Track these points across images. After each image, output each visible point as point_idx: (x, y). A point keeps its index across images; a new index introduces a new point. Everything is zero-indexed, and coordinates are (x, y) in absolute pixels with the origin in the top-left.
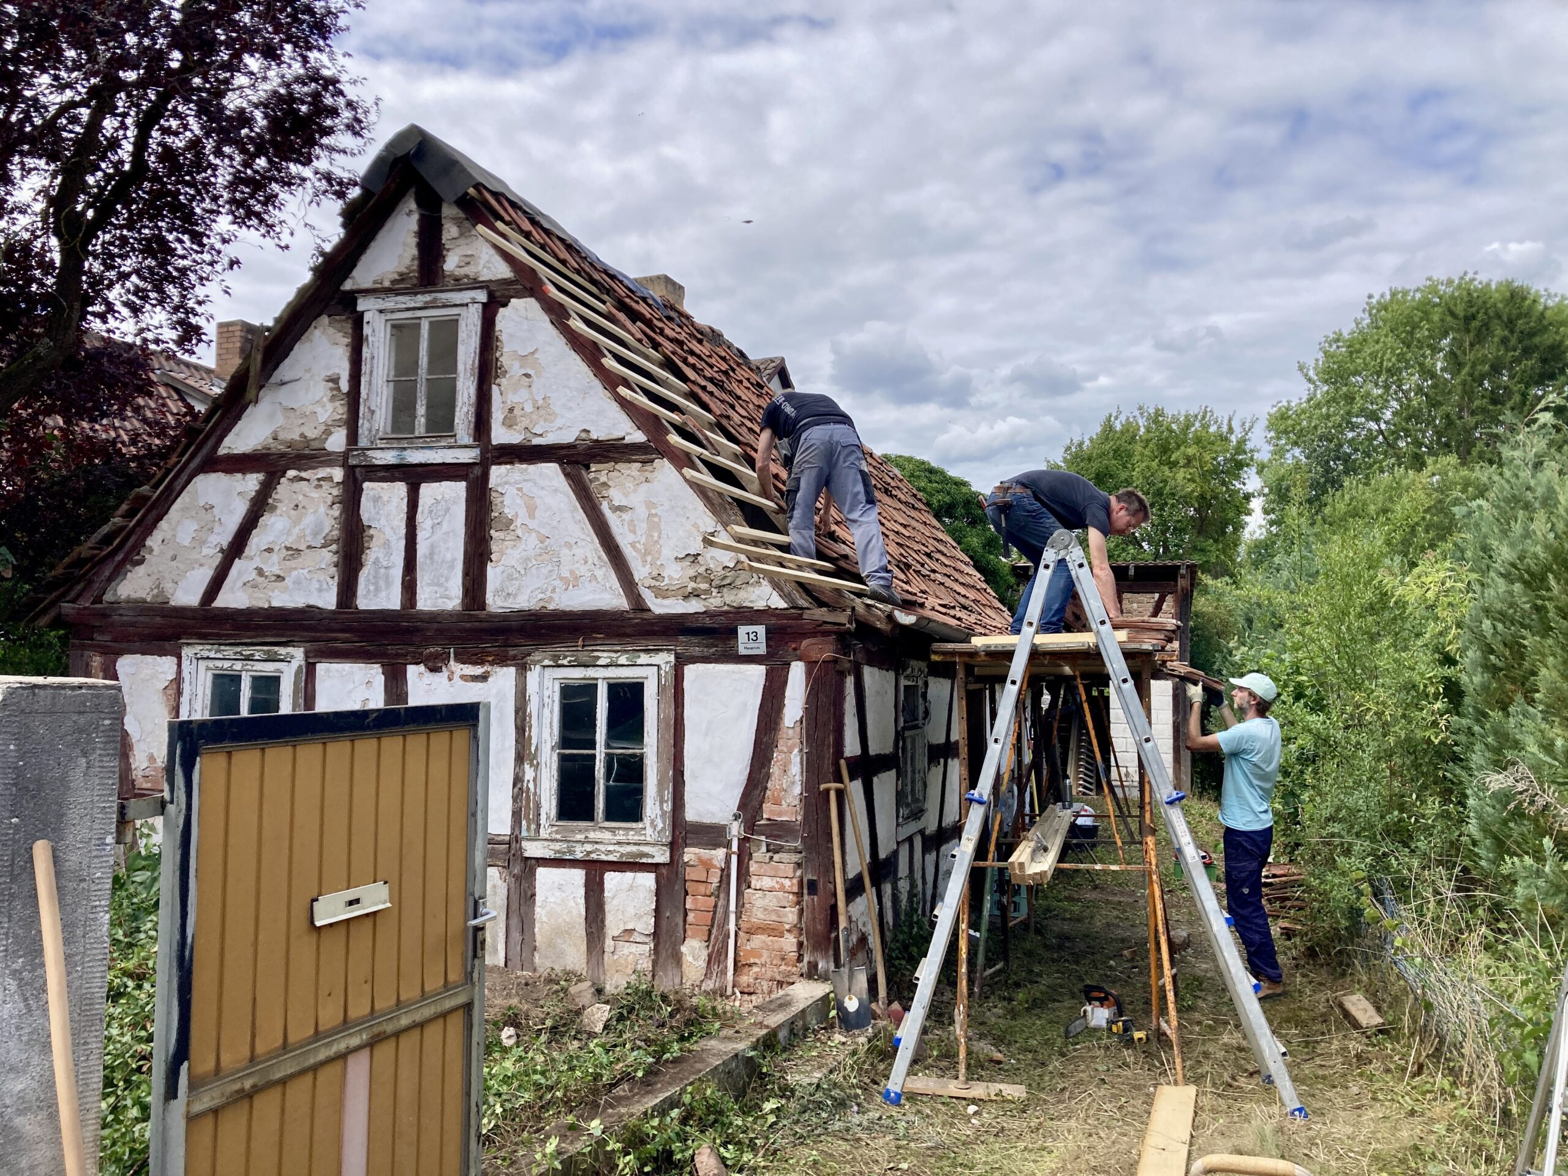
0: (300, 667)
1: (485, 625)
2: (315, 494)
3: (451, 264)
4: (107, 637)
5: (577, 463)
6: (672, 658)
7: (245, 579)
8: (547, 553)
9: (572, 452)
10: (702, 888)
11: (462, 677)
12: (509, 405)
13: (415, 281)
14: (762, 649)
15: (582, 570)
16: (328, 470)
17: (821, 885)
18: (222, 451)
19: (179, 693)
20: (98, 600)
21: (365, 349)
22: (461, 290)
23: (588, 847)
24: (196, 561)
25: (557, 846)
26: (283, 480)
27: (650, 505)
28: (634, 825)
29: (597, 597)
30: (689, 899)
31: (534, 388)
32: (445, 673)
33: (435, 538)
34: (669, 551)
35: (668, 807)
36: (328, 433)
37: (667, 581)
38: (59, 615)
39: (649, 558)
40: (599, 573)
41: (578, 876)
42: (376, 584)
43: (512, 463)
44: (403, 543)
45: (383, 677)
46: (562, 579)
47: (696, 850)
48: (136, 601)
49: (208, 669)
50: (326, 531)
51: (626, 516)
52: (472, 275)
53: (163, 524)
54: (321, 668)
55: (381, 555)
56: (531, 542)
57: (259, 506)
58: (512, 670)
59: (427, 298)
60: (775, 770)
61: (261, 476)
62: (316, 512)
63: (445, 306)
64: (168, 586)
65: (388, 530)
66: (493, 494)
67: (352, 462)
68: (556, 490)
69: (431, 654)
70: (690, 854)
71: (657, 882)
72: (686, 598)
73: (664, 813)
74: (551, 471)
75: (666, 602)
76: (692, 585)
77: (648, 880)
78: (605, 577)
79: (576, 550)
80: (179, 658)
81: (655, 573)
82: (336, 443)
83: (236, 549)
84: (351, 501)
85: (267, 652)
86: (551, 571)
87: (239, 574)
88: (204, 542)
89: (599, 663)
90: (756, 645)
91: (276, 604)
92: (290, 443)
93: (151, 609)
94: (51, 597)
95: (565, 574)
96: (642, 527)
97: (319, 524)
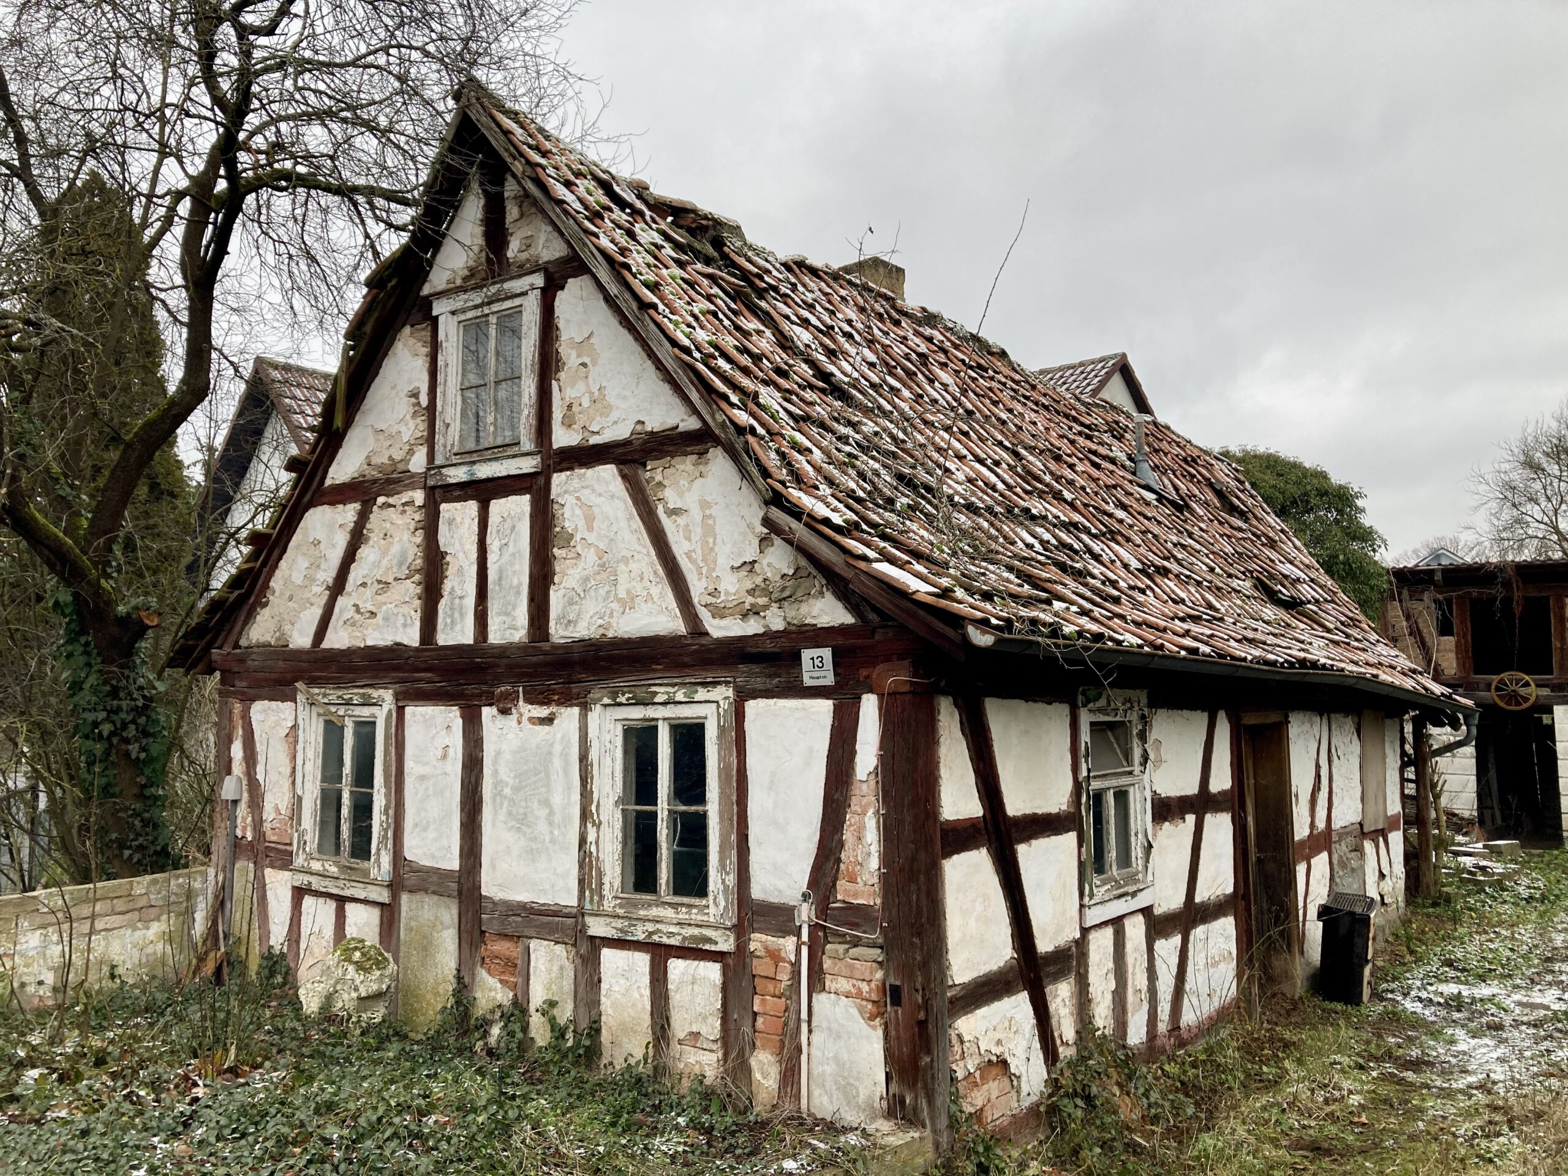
0: (390, 711)
1: (549, 658)
2: (400, 521)
3: (513, 250)
4: (244, 684)
5: (633, 461)
6: (730, 693)
7: (347, 616)
8: (605, 570)
9: (629, 448)
10: (770, 987)
11: (531, 720)
12: (567, 401)
13: (482, 274)
14: (829, 680)
15: (638, 589)
16: (410, 493)
17: (906, 992)
19: (296, 742)
20: (236, 646)
21: (440, 357)
22: (520, 276)
23: (650, 927)
24: (308, 601)
25: (619, 923)
26: (375, 508)
27: (704, 505)
28: (697, 901)
29: (653, 620)
30: (757, 1000)
31: (590, 378)
32: (515, 716)
33: (503, 561)
34: (724, 560)
35: (731, 880)
36: (411, 452)
37: (723, 597)
39: (705, 570)
40: (655, 591)
41: (642, 961)
42: (452, 616)
43: (571, 469)
44: (475, 568)
45: (461, 722)
46: (619, 600)
47: (763, 937)
48: (264, 646)
49: (319, 715)
50: (410, 561)
51: (681, 520)
52: (532, 258)
53: (283, 564)
54: (410, 711)
55: (456, 584)
56: (590, 558)
57: (357, 538)
58: (576, 710)
59: (493, 289)
60: (848, 836)
61: (357, 506)
62: (401, 540)
63: (507, 298)
64: (287, 627)
65: (461, 555)
66: (556, 506)
67: (431, 482)
68: (613, 497)
69: (502, 694)
70: (758, 941)
71: (724, 974)
72: (744, 616)
73: (726, 888)
74: (607, 474)
75: (724, 623)
76: (750, 600)
77: (712, 971)
78: (662, 596)
79: (633, 566)
80: (296, 703)
81: (711, 588)
82: (418, 463)
83: (338, 586)
84: (430, 526)
85: (363, 695)
86: (608, 592)
87: (341, 612)
88: (314, 580)
89: (657, 700)
90: (822, 674)
91: (370, 643)
92: (380, 468)
93: (275, 653)
94: (203, 643)
95: (622, 594)
96: (697, 532)
97: (404, 553)
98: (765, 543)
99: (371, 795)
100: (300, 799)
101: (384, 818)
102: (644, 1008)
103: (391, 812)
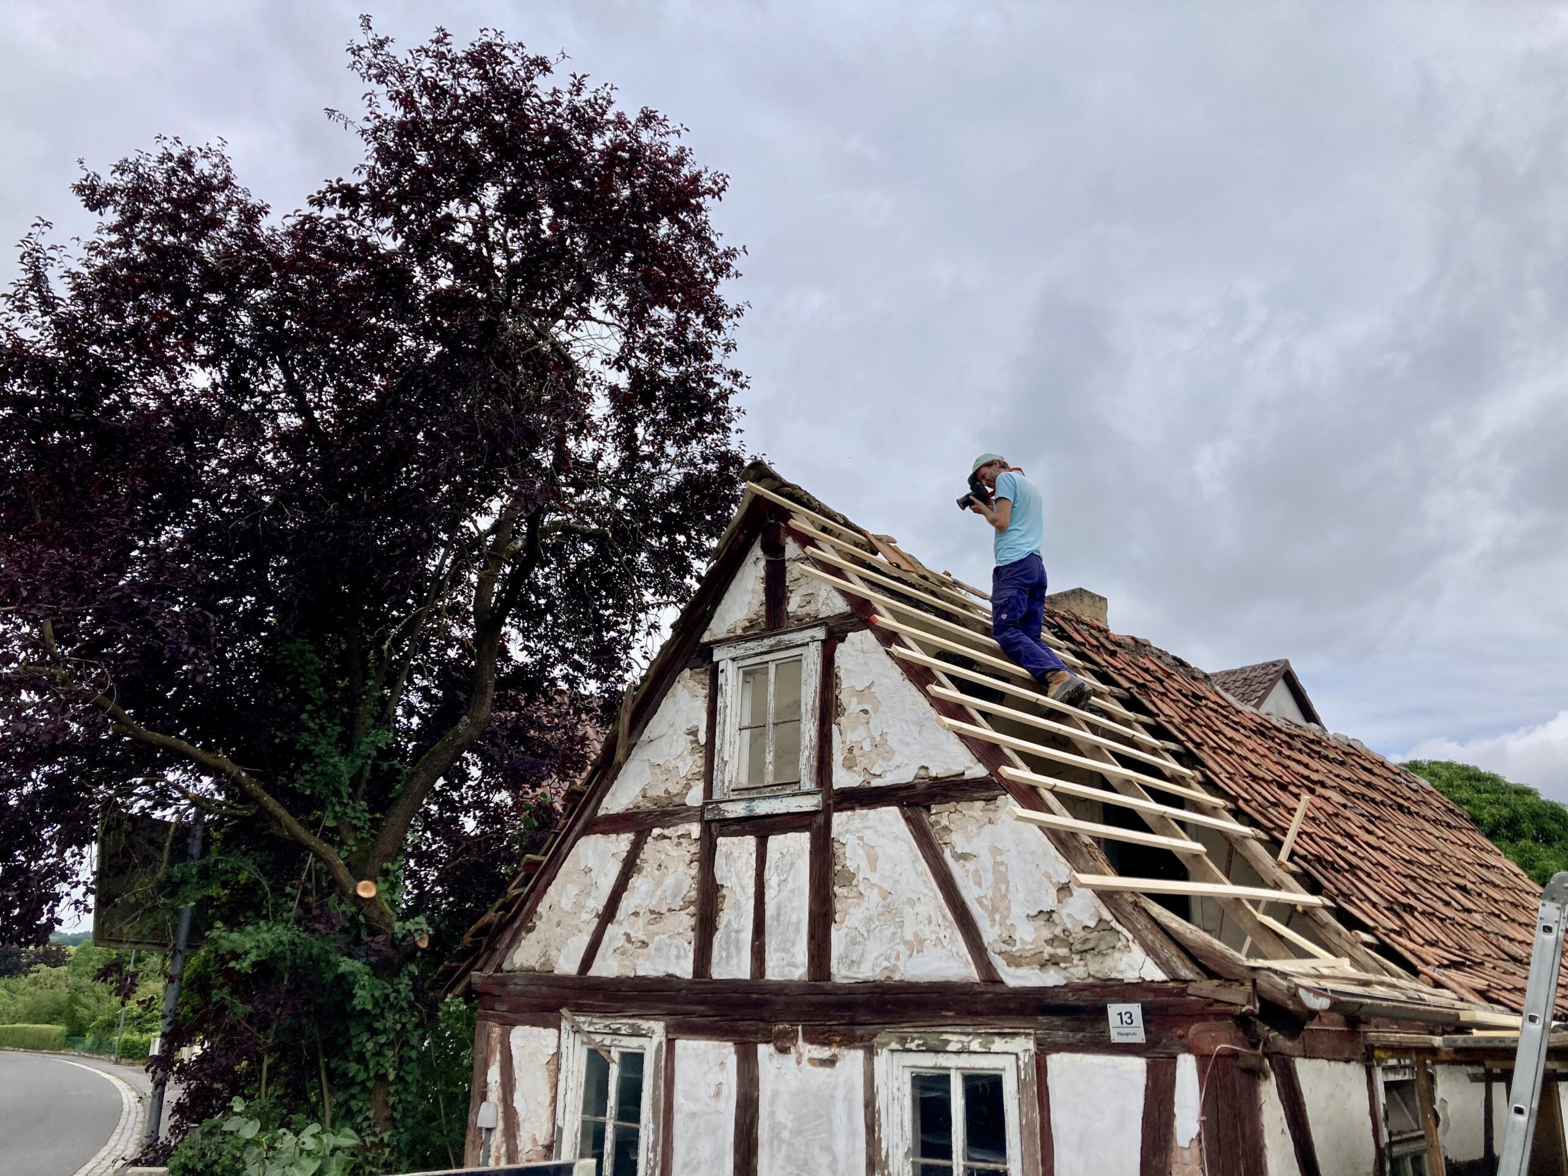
0: (660, 1043)
1: (830, 998)
2: (675, 852)
3: (794, 605)
4: (505, 1008)
5: (917, 805)
6: (1031, 1045)
7: (616, 945)
8: (890, 911)
9: (911, 792)
11: (812, 1061)
12: (848, 745)
13: (763, 626)
14: (1139, 1036)
15: (927, 932)
16: (687, 826)
18: (601, 812)
19: (558, 1069)
20: (499, 969)
21: (719, 699)
22: (801, 630)
24: (577, 927)
26: (649, 839)
27: (995, 851)
29: (944, 965)
31: (871, 725)
32: (793, 1056)
33: (782, 896)
34: (1019, 910)
36: (688, 787)
37: (1018, 946)
38: (470, 984)
39: (997, 917)
40: (945, 935)
42: (728, 950)
43: (853, 809)
44: (752, 903)
45: (735, 1058)
46: (906, 943)
48: (527, 970)
49: (583, 1043)
50: (685, 892)
51: (970, 865)
52: (813, 614)
53: (551, 890)
54: (680, 1044)
55: (732, 918)
56: (873, 898)
57: (630, 866)
58: (860, 1054)
59: (772, 641)
61: (631, 836)
62: (676, 871)
63: (788, 648)
64: (553, 953)
65: (738, 889)
66: (836, 845)
67: (708, 816)
68: (896, 838)
69: (780, 1032)
72: (1043, 966)
74: (890, 816)
75: (1020, 972)
76: (1048, 950)
78: (952, 941)
79: (919, 908)
80: (560, 1030)
81: (1005, 935)
82: (695, 797)
83: (609, 914)
84: (707, 858)
85: (632, 1026)
86: (894, 934)
87: (611, 940)
88: (583, 907)
89: (950, 1048)
90: (1131, 1030)
91: (640, 973)
92: (656, 801)
93: (539, 978)
94: (464, 965)
95: (909, 937)
96: (988, 878)
97: (678, 885)
98: (1063, 893)
99: (638, 1131)
100: (560, 1130)
101: (651, 1155)
103: (659, 1149)
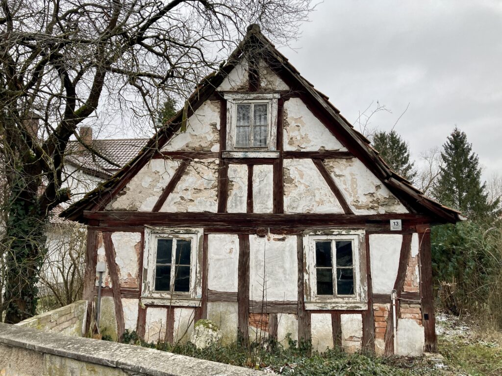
0: (202, 236)
1: (283, 219)
2: (207, 168)
3: (263, 84)
4: (106, 225)
5: (320, 159)
6: (364, 232)
7: (175, 200)
8: (309, 192)
9: (317, 155)
10: (381, 319)
11: (274, 239)
12: (290, 137)
13: (248, 89)
14: (400, 229)
15: (325, 198)
16: (212, 159)
17: (430, 316)
18: (163, 150)
19: (143, 247)
20: (102, 209)
21: (228, 114)
22: (268, 93)
23: (334, 305)
24: (151, 194)
25: (320, 305)
26: (192, 162)
27: (352, 174)
28: (351, 296)
29: (332, 208)
30: (376, 323)
31: (301, 131)
32: (266, 238)
33: (261, 186)
34: (361, 192)
35: (366, 288)
36: (212, 145)
37: (360, 203)
39: (353, 194)
40: (332, 200)
41: (329, 316)
42: (236, 203)
43: (292, 158)
44: (247, 187)
45: (238, 240)
46: (316, 202)
47: (379, 305)
48: (121, 210)
49: (156, 237)
50: (213, 182)
51: (342, 179)
52: (273, 88)
53: (135, 179)
54: (211, 236)
55: (237, 192)
56: (302, 188)
57: (181, 172)
58: (296, 237)
60: (408, 273)
61: (180, 161)
62: (207, 175)
63: (262, 99)
64: (137, 204)
65: (240, 182)
66: (285, 170)
67: (223, 156)
68: (311, 169)
69: (260, 230)
70: (376, 306)
71: (363, 317)
72: (368, 209)
73: (365, 291)
74: (309, 161)
75: (360, 211)
76: (371, 205)
77: (359, 317)
78: (334, 201)
79: (321, 191)
80: (143, 233)
81: (355, 200)
82: (215, 149)
83: (170, 189)
85: (186, 230)
86: (311, 199)
87: (172, 199)
88: (155, 186)
89: (334, 233)
90: (398, 227)
91: (190, 211)
92: (194, 149)
93: (129, 213)
95: (317, 199)
96: (349, 183)
98: (378, 188)
99: (189, 267)
100: (145, 270)
102: (330, 331)
